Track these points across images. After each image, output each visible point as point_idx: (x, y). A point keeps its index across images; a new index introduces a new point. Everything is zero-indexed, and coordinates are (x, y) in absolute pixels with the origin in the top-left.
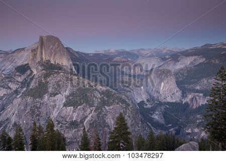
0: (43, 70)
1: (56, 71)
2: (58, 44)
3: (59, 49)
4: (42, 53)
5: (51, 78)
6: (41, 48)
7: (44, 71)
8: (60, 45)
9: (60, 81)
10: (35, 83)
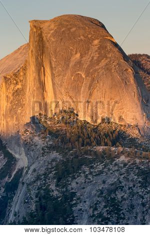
0: (52, 148)
1: (100, 148)
2: (101, 47)
3: (103, 63)
4: (42, 86)
5: (81, 179)
6: (40, 66)
7: (55, 154)
8: (109, 46)
9: (118, 187)
10: (26, 202)
